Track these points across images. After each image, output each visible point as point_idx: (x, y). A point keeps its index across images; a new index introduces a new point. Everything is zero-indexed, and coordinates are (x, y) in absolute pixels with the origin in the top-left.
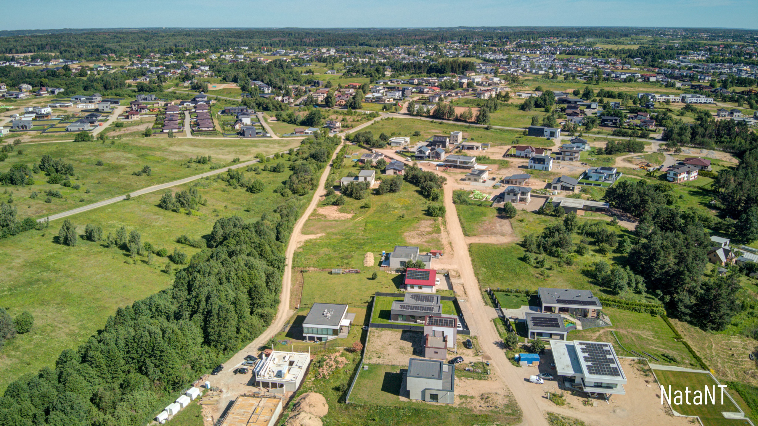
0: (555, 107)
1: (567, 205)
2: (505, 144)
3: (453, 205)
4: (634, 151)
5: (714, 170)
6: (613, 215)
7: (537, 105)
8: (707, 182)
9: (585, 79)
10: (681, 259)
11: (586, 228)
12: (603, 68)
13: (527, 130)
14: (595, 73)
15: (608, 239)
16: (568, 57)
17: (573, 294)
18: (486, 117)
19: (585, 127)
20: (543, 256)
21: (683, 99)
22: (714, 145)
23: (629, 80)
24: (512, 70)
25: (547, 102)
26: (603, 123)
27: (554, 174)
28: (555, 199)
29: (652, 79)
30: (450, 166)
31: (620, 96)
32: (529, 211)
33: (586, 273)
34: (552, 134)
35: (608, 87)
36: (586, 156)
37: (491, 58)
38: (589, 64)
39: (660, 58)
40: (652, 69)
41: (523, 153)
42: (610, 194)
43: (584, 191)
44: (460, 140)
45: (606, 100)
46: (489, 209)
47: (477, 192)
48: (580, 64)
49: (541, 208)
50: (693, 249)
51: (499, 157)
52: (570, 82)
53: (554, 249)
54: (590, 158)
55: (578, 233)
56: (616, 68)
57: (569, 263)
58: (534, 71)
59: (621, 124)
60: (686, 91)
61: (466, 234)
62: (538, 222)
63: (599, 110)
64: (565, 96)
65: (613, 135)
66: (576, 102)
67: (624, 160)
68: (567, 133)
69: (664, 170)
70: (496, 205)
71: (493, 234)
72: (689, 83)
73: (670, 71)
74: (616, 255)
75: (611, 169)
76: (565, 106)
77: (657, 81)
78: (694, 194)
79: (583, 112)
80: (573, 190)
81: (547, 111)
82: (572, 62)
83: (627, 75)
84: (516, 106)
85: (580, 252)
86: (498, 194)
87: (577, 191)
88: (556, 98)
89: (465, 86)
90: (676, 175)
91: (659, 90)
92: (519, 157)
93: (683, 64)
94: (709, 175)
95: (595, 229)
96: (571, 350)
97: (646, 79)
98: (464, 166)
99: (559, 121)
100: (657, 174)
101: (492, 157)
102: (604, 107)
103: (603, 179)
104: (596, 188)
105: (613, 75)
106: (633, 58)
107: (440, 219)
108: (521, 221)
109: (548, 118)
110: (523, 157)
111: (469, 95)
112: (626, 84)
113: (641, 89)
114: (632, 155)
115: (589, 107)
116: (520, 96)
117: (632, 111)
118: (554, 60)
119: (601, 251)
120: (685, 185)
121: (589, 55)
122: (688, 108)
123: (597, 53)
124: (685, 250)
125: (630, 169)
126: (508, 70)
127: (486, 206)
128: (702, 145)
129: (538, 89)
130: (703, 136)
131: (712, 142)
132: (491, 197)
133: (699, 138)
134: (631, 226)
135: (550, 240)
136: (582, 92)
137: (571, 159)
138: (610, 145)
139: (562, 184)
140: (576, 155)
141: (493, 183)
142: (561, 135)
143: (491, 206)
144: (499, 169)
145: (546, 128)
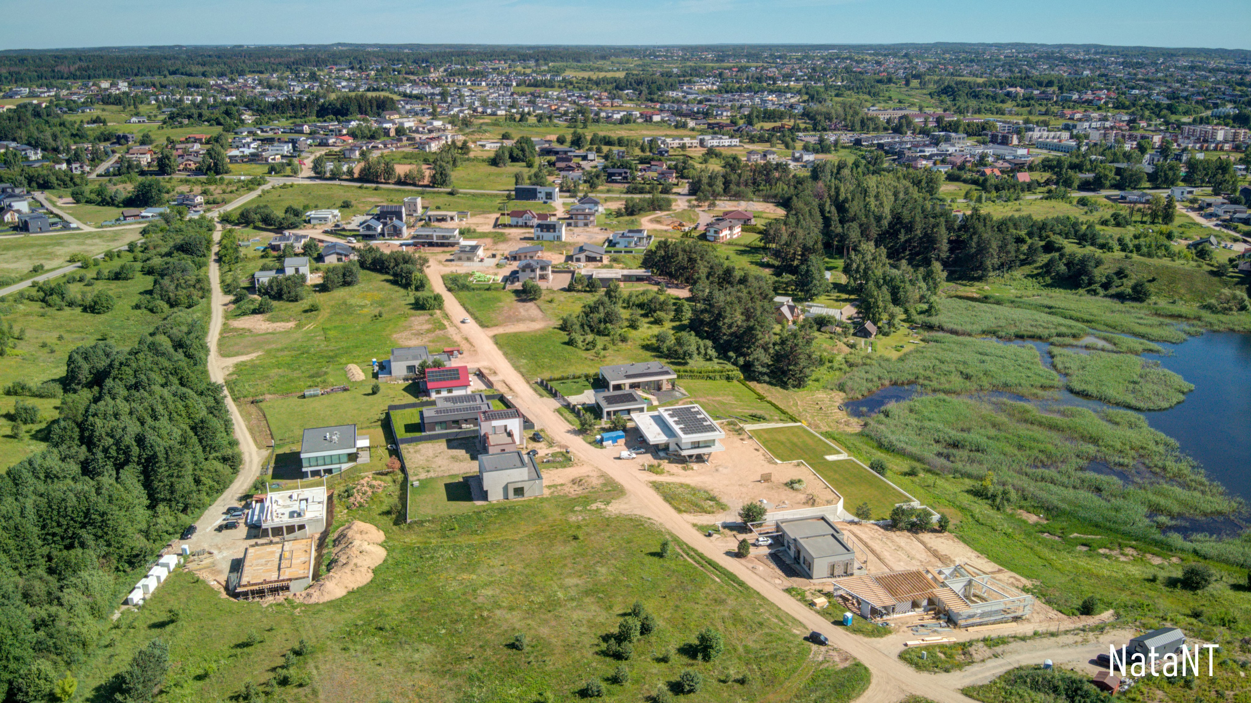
0: (538, 161)
1: (601, 276)
2: (490, 212)
3: (449, 294)
4: (661, 209)
5: (759, 223)
6: (658, 283)
7: (514, 159)
8: (753, 239)
9: (566, 120)
10: (748, 315)
11: (633, 299)
12: (586, 104)
13: (513, 193)
14: (579, 112)
15: (663, 306)
16: (532, 89)
17: (640, 368)
18: (446, 176)
19: (588, 185)
20: (590, 337)
21: (702, 143)
22: (751, 195)
23: (626, 120)
24: (456, 110)
25: (527, 154)
26: (610, 178)
27: (570, 244)
28: (584, 272)
29: (657, 118)
30: (423, 244)
31: (620, 142)
32: (555, 289)
33: (646, 348)
34: (549, 196)
35: (603, 131)
36: (603, 219)
37: (415, 92)
38: (563, 100)
39: (659, 89)
40: (652, 105)
41: (521, 221)
42: (648, 261)
43: (615, 260)
44: (420, 210)
45: (605, 149)
46: (503, 292)
47: (478, 274)
48: (552, 100)
49: (571, 284)
50: (758, 302)
51: (488, 228)
52: (547, 126)
53: (602, 326)
54: (608, 221)
55: (624, 308)
56: (604, 105)
57: (624, 340)
58: (489, 111)
59: (634, 179)
60: (702, 132)
61: (483, 325)
62: (571, 300)
63: (600, 162)
64: (547, 145)
65: (627, 193)
66: (566, 152)
67: (652, 221)
68: (568, 194)
69: (701, 229)
70: (509, 287)
71: (519, 320)
72: (704, 121)
73: (676, 106)
74: (675, 324)
75: (640, 231)
76: (553, 158)
77: (663, 121)
78: (742, 253)
79: (579, 166)
80: (601, 260)
81: (530, 165)
82: (539, 96)
83: (622, 114)
84: (483, 161)
85: (633, 326)
86: (508, 274)
87: (606, 261)
88: (537, 148)
89: (392, 133)
90: (716, 232)
91: (668, 133)
92: (516, 226)
93: (690, 97)
94: (753, 230)
95: (642, 299)
96: (659, 421)
97: (648, 119)
98: (444, 243)
99: (551, 179)
100: (695, 234)
101: (480, 230)
102: (606, 157)
103: (633, 245)
104: (628, 255)
105: (603, 114)
106: (622, 90)
107: (438, 312)
108: (551, 301)
109: (536, 175)
110: (521, 226)
111: (405, 146)
112: (625, 126)
113: (645, 132)
114: (659, 214)
115: (585, 158)
116: (483, 146)
117: (642, 161)
118: (512, 94)
119: (658, 322)
120: (729, 244)
121: (560, 87)
122: (711, 153)
123: (571, 83)
124: (750, 305)
125: (661, 231)
126: (448, 110)
127: (496, 289)
128: (738, 196)
129: (505, 137)
130: (738, 184)
131: (749, 191)
132: (499, 278)
133: (733, 188)
134: (684, 293)
135: (596, 316)
136: (569, 138)
137: (586, 225)
138: (631, 204)
139: (587, 253)
140: (592, 218)
141: (494, 261)
142: (561, 197)
143: (504, 288)
144: (495, 243)
145: (539, 188)
